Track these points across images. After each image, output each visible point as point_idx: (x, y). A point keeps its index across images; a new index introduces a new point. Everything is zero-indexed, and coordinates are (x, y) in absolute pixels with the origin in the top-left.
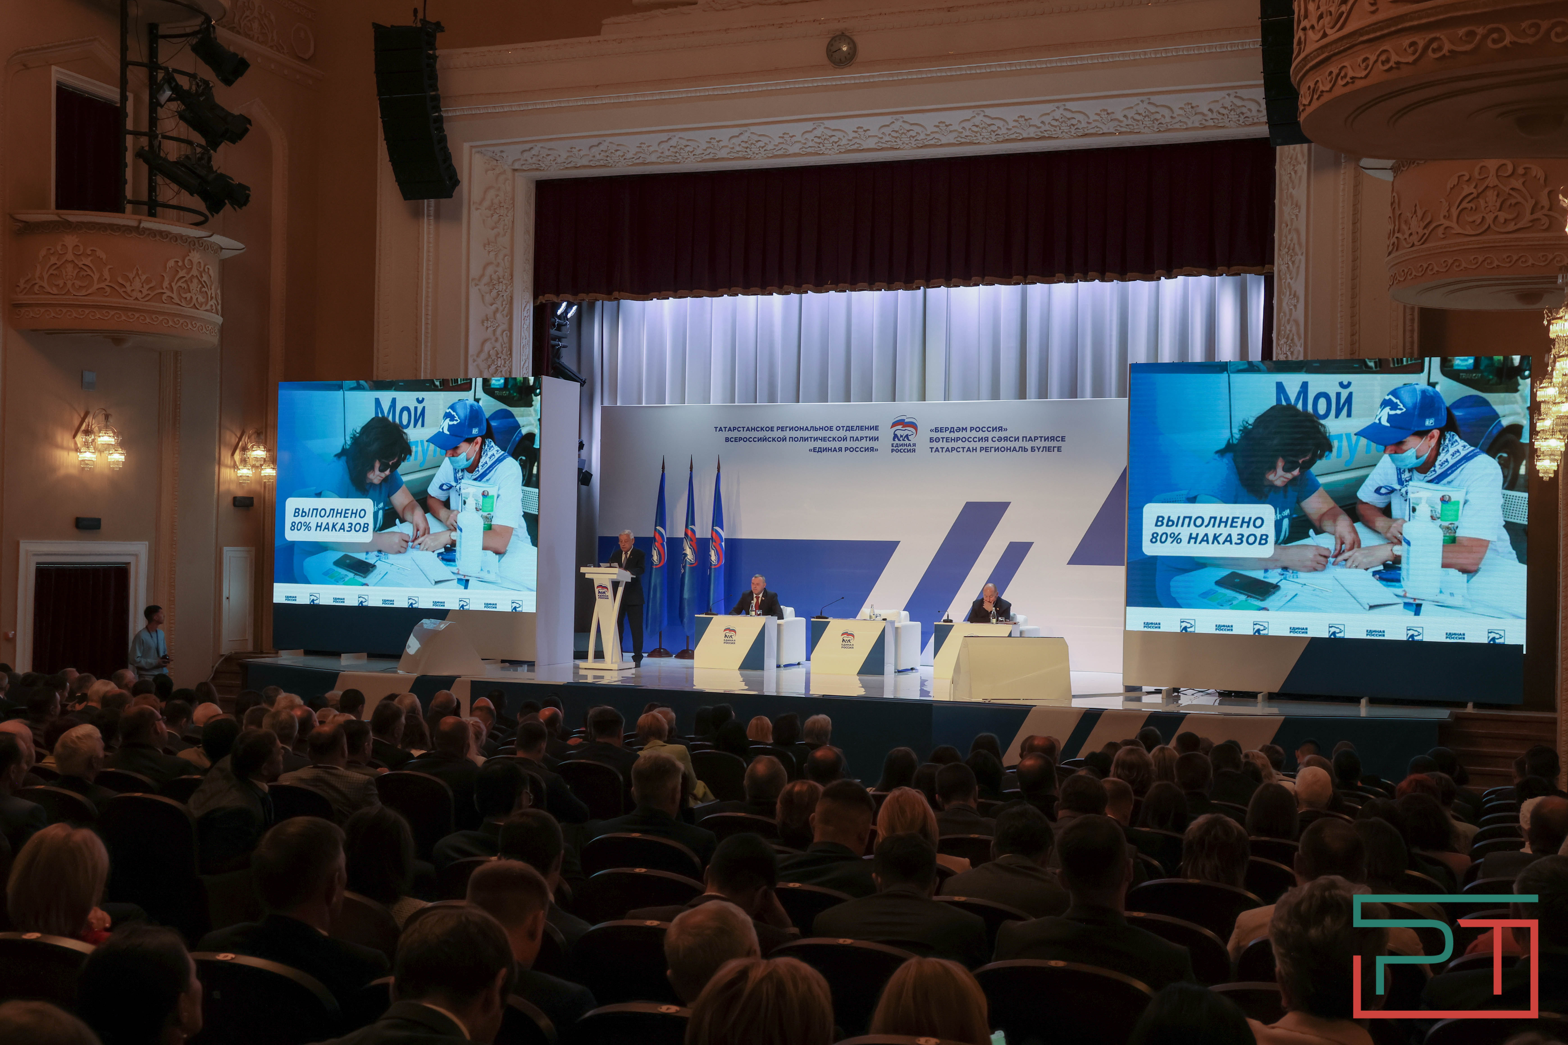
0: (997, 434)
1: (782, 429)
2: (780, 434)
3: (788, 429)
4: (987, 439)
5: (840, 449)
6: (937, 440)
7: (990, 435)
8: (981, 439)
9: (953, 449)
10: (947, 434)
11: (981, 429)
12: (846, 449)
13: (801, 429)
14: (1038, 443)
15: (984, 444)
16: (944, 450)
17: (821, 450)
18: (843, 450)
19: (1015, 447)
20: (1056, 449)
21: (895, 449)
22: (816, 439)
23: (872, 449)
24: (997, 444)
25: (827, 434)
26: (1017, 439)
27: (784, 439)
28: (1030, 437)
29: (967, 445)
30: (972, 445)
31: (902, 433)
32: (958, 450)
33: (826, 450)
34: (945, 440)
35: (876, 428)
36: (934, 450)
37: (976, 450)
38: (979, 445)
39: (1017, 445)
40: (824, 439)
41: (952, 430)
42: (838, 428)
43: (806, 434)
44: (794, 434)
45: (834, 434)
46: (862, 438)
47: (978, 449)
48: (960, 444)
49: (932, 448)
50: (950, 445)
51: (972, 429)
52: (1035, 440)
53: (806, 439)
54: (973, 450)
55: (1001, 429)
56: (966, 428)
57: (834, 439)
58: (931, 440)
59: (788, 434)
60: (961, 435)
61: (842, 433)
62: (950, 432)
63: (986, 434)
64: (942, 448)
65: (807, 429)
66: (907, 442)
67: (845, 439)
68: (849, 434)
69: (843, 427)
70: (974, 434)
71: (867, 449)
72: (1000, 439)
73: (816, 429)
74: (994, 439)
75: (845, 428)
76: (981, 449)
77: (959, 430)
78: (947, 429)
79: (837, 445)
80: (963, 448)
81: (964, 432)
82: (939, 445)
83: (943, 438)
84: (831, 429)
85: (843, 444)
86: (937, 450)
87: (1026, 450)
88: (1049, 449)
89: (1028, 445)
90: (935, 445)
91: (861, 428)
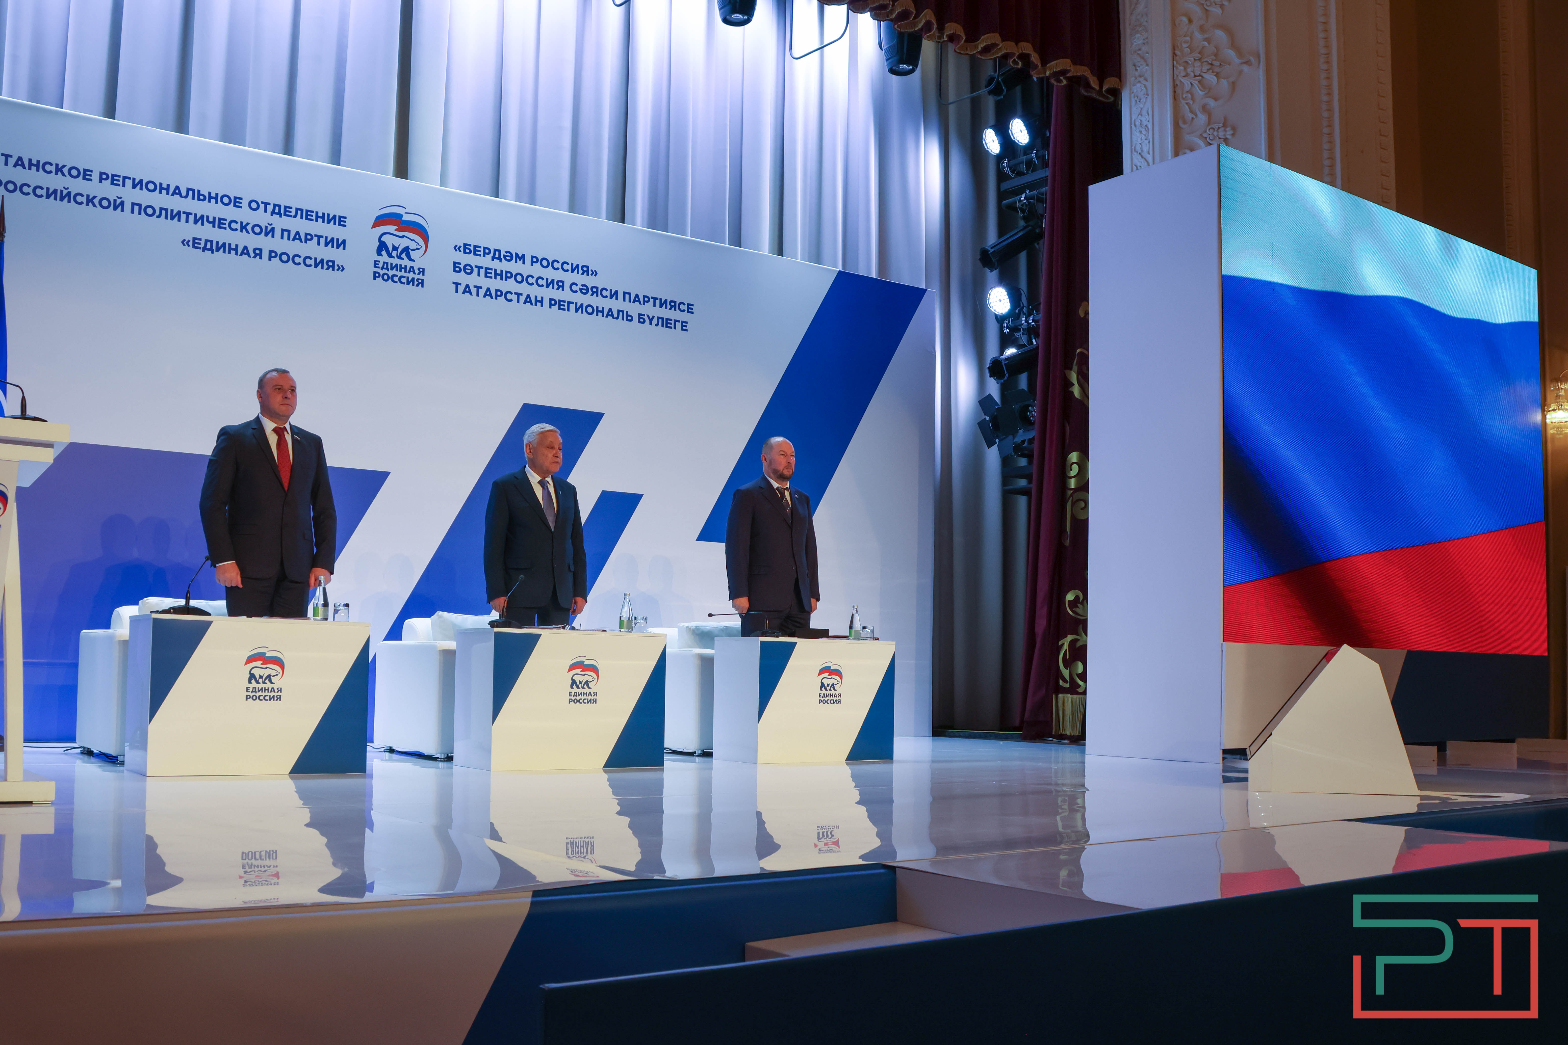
0: (581, 279)
1: (114, 179)
2: (111, 192)
3: (129, 183)
4: (561, 285)
5: (258, 253)
6: (468, 269)
7: (569, 278)
8: (550, 284)
9: (498, 294)
10: (486, 261)
11: (550, 264)
12: (272, 255)
13: (163, 188)
14: (649, 309)
15: (558, 295)
16: (482, 292)
17: (211, 247)
18: (265, 254)
19: (610, 310)
20: (678, 325)
21: (382, 273)
22: (200, 220)
23: (331, 265)
24: (580, 299)
25: (228, 213)
26: (614, 295)
27: (119, 205)
28: (637, 296)
29: (524, 289)
30: (535, 291)
31: (397, 242)
32: (509, 296)
33: (222, 247)
34: (482, 271)
35: (341, 221)
36: (461, 288)
37: (542, 302)
38: (548, 293)
39: (616, 305)
40: (219, 223)
41: (497, 255)
42: (255, 206)
43: (175, 203)
44: (144, 197)
45: (244, 215)
46: (308, 237)
47: (546, 303)
48: (510, 285)
49: (457, 284)
50: (495, 284)
51: (534, 260)
52: (644, 302)
53: (175, 216)
54: (536, 301)
55: (586, 270)
56: (523, 256)
57: (243, 227)
58: (456, 267)
59: (129, 195)
60: (513, 267)
61: (262, 218)
62: (494, 258)
63: (558, 275)
64: (478, 288)
65: (177, 191)
66: (405, 262)
67: (270, 232)
68: (280, 223)
69: (266, 204)
70: (537, 270)
71: (319, 263)
72: (585, 290)
73: (199, 196)
74: (574, 288)
75: (270, 208)
76: (552, 302)
77: (510, 257)
78: (486, 251)
79: (251, 241)
80: (519, 295)
81: (520, 262)
82: (473, 280)
83: (479, 268)
84: (236, 202)
85: (266, 243)
86: (468, 289)
87: (629, 318)
88: (667, 323)
89: (634, 309)
90: (463, 278)
91: (307, 215)
